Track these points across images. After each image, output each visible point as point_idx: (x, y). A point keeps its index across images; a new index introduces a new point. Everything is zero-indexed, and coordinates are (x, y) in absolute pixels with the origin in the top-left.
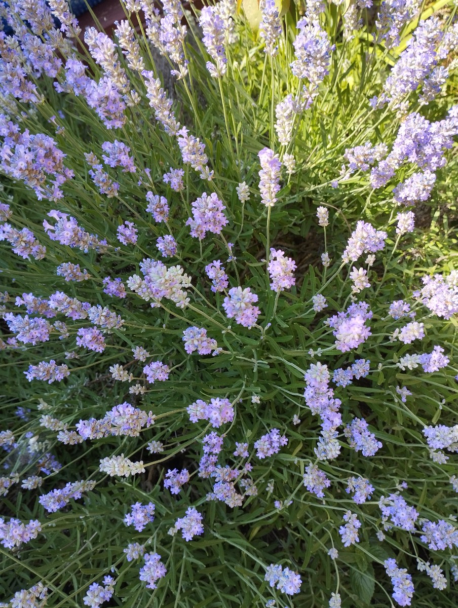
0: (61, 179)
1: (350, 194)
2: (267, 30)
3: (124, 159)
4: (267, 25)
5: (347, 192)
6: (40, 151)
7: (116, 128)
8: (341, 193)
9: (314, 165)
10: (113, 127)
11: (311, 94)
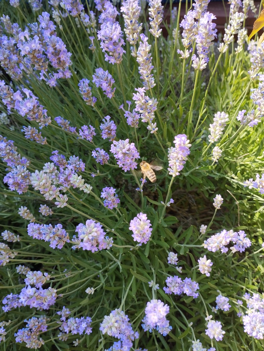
0: (60, 75)
1: (253, 196)
2: (257, 59)
3: (105, 86)
4: (258, 55)
5: (252, 194)
6: (50, 48)
7: (110, 63)
8: (248, 191)
9: (243, 163)
10: (109, 61)
11: (255, 118)
